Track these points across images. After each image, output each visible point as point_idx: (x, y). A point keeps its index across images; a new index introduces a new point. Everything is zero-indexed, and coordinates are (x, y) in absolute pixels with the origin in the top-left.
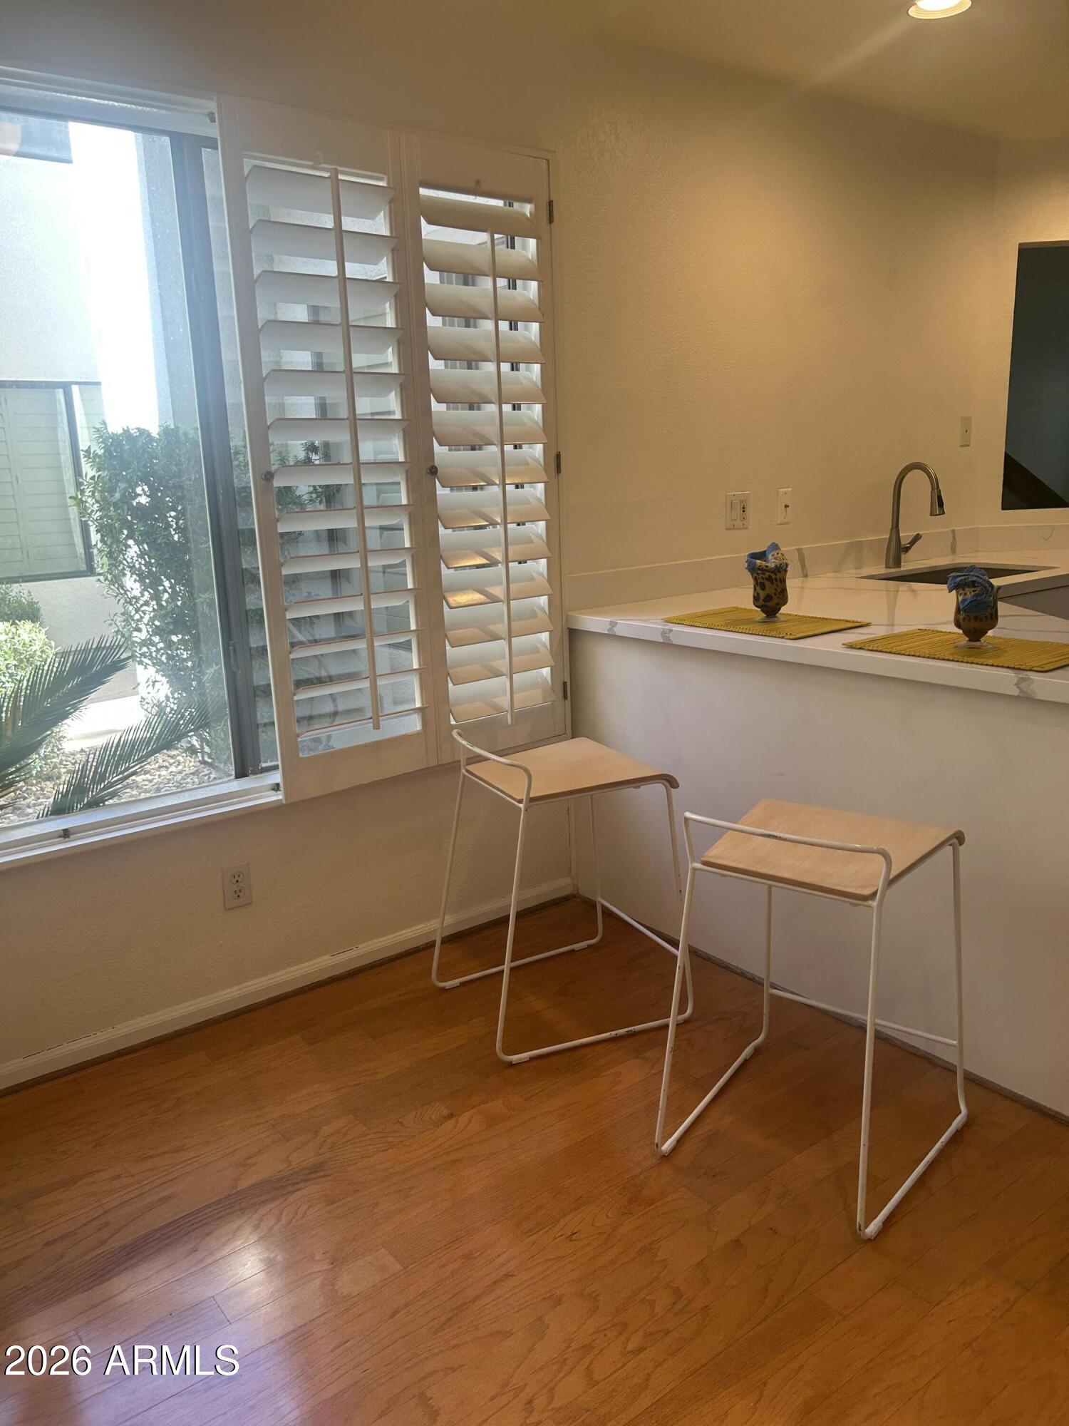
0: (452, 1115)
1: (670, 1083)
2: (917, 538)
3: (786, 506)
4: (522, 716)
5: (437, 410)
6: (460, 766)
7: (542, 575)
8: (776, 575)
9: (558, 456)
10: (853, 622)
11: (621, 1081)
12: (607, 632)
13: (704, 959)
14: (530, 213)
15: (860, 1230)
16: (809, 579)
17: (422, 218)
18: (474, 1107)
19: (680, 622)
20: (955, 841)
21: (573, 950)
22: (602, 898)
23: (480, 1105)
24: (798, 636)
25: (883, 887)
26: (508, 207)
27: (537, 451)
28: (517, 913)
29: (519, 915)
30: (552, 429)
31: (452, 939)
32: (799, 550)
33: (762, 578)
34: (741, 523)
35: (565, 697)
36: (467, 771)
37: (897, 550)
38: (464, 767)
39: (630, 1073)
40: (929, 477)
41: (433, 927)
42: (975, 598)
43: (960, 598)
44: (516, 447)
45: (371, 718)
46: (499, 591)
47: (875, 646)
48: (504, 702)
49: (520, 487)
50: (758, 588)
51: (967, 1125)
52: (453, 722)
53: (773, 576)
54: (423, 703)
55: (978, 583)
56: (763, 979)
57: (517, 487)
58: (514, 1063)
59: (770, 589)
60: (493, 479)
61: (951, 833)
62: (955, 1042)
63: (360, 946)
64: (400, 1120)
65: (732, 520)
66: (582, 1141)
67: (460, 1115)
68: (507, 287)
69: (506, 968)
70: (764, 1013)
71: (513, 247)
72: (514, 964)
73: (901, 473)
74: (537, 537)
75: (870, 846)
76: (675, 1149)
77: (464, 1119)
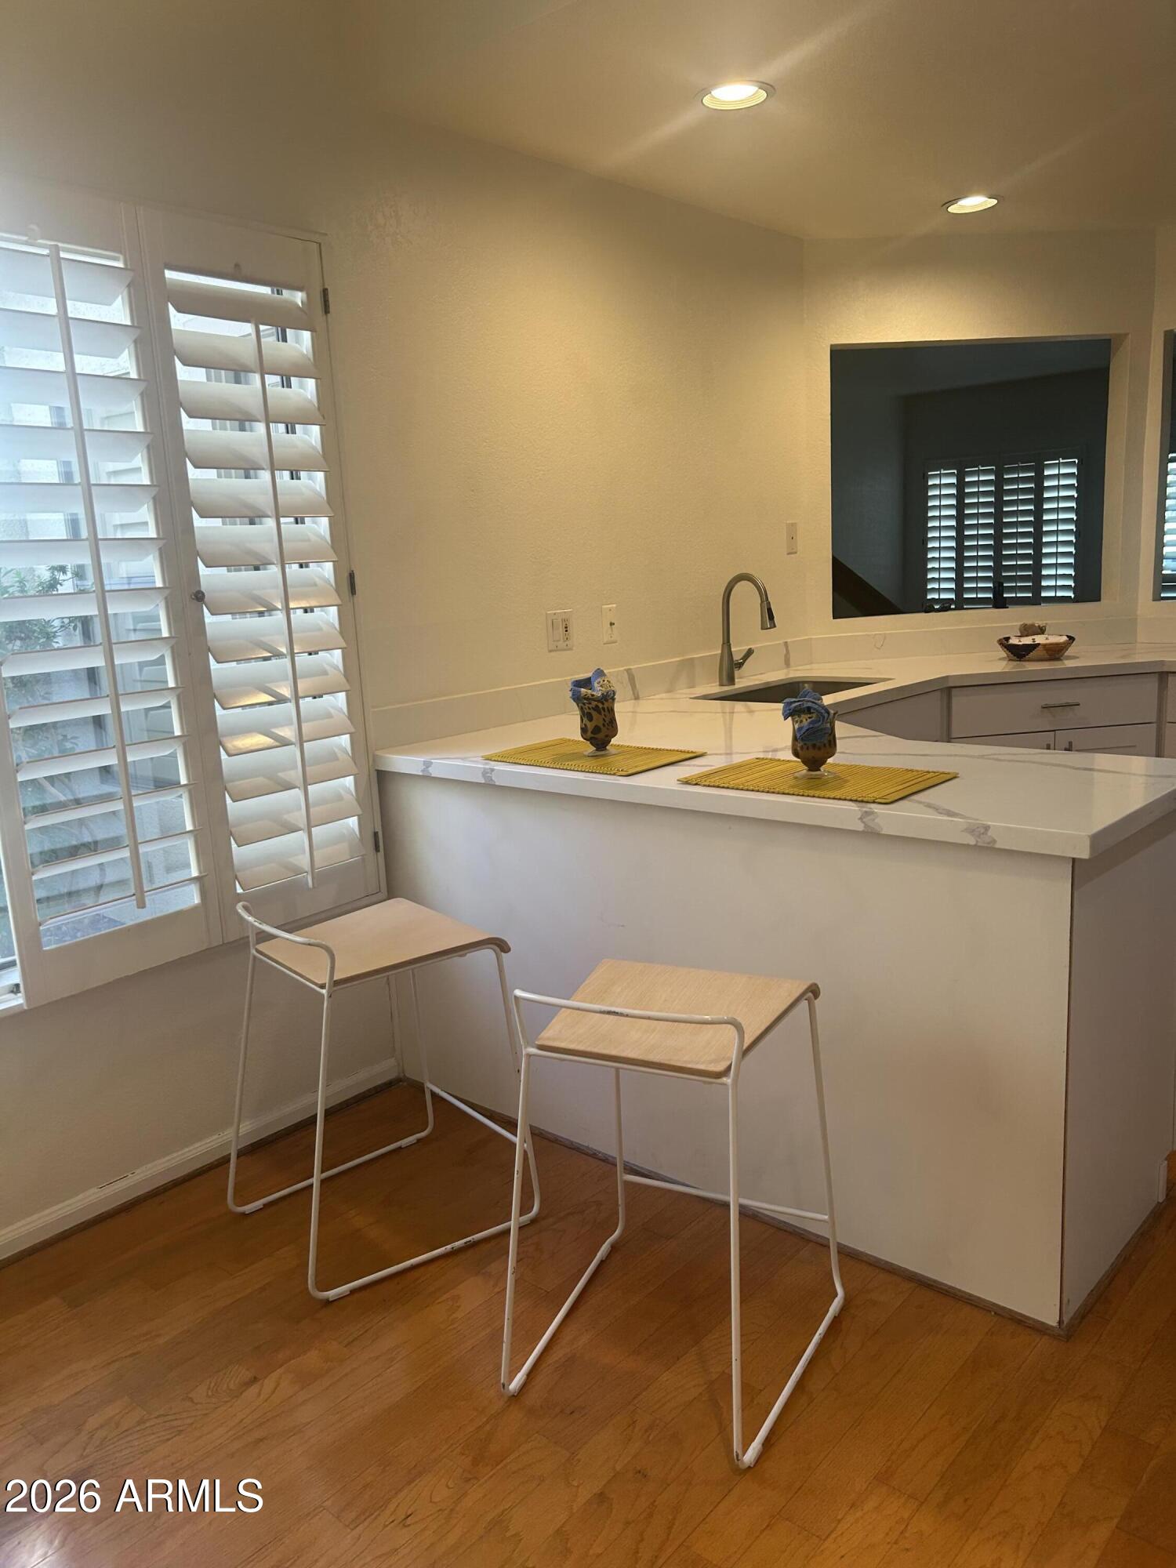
0: (255, 1378)
1: (515, 1303)
2: (750, 652)
3: (612, 624)
4: (323, 877)
5: (200, 525)
6: (248, 942)
7: (341, 710)
8: (603, 704)
9: (352, 576)
10: (688, 752)
11: (459, 1307)
12: (421, 774)
13: (550, 1140)
14: (302, 302)
15: (738, 1460)
16: (641, 702)
17: (170, 306)
18: (281, 1366)
19: (502, 758)
20: (810, 994)
21: (400, 1148)
22: (431, 1083)
23: (290, 1360)
24: (630, 772)
25: (737, 1057)
26: (276, 295)
27: (326, 570)
28: (326, 1110)
29: (328, 1113)
30: (341, 543)
31: (252, 1150)
32: (628, 671)
33: (589, 708)
34: (565, 644)
35: (377, 849)
36: (258, 951)
37: (730, 667)
38: (254, 946)
39: (471, 1294)
40: (758, 590)
41: (227, 1139)
42: (811, 726)
43: (796, 726)
44: (301, 566)
45: (134, 895)
46: (288, 733)
47: (714, 780)
48: (304, 861)
49: (309, 610)
50: (585, 719)
51: (844, 1309)
52: (239, 890)
53: (601, 706)
54: (200, 872)
55: (815, 709)
56: (615, 1158)
57: (306, 611)
58: (331, 1299)
59: (598, 719)
60: (276, 605)
61: (805, 987)
62: (826, 1217)
63: (137, 1171)
64: (190, 1396)
65: (554, 641)
66: (415, 1391)
67: (265, 1378)
68: (280, 383)
69: (315, 1181)
70: (620, 1203)
71: (285, 340)
72: (325, 1175)
73: (729, 583)
74: (335, 669)
75: (721, 1016)
76: (524, 1386)
77: (269, 1383)
